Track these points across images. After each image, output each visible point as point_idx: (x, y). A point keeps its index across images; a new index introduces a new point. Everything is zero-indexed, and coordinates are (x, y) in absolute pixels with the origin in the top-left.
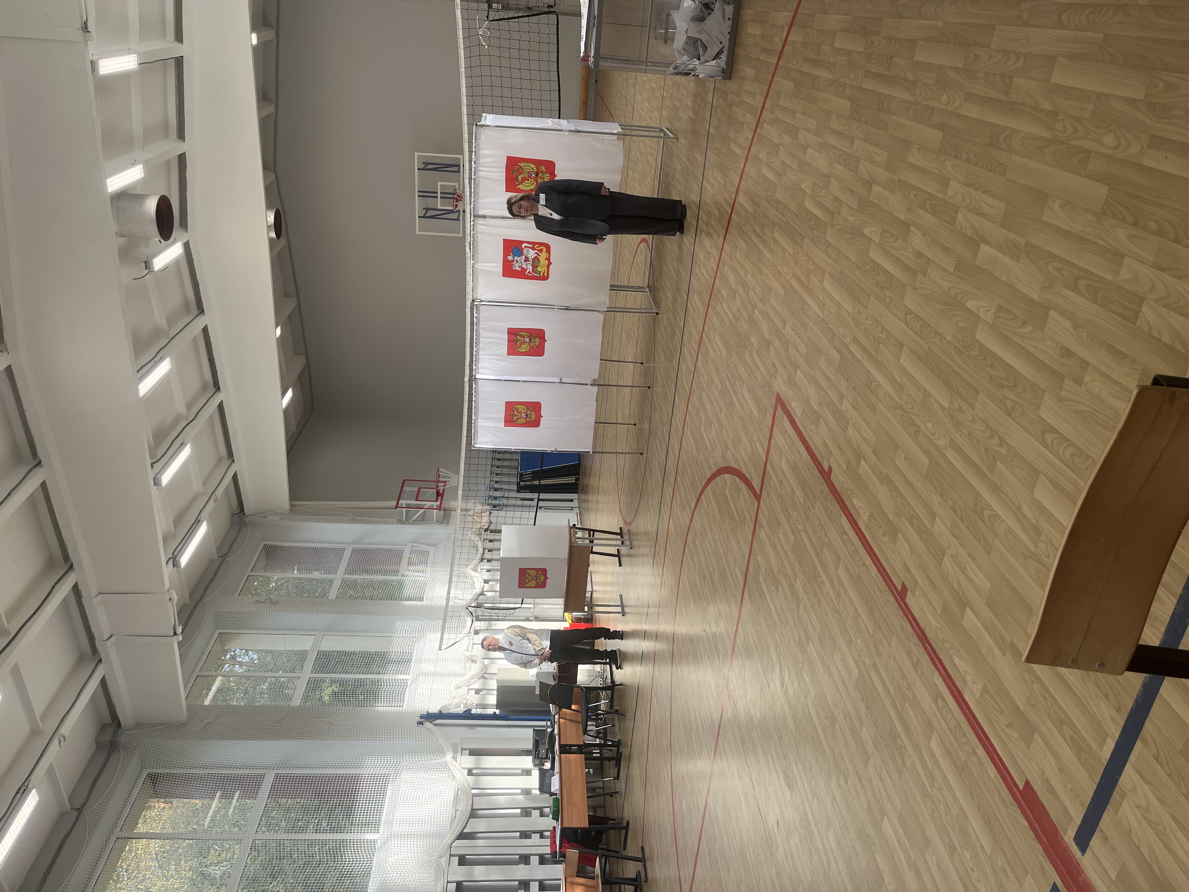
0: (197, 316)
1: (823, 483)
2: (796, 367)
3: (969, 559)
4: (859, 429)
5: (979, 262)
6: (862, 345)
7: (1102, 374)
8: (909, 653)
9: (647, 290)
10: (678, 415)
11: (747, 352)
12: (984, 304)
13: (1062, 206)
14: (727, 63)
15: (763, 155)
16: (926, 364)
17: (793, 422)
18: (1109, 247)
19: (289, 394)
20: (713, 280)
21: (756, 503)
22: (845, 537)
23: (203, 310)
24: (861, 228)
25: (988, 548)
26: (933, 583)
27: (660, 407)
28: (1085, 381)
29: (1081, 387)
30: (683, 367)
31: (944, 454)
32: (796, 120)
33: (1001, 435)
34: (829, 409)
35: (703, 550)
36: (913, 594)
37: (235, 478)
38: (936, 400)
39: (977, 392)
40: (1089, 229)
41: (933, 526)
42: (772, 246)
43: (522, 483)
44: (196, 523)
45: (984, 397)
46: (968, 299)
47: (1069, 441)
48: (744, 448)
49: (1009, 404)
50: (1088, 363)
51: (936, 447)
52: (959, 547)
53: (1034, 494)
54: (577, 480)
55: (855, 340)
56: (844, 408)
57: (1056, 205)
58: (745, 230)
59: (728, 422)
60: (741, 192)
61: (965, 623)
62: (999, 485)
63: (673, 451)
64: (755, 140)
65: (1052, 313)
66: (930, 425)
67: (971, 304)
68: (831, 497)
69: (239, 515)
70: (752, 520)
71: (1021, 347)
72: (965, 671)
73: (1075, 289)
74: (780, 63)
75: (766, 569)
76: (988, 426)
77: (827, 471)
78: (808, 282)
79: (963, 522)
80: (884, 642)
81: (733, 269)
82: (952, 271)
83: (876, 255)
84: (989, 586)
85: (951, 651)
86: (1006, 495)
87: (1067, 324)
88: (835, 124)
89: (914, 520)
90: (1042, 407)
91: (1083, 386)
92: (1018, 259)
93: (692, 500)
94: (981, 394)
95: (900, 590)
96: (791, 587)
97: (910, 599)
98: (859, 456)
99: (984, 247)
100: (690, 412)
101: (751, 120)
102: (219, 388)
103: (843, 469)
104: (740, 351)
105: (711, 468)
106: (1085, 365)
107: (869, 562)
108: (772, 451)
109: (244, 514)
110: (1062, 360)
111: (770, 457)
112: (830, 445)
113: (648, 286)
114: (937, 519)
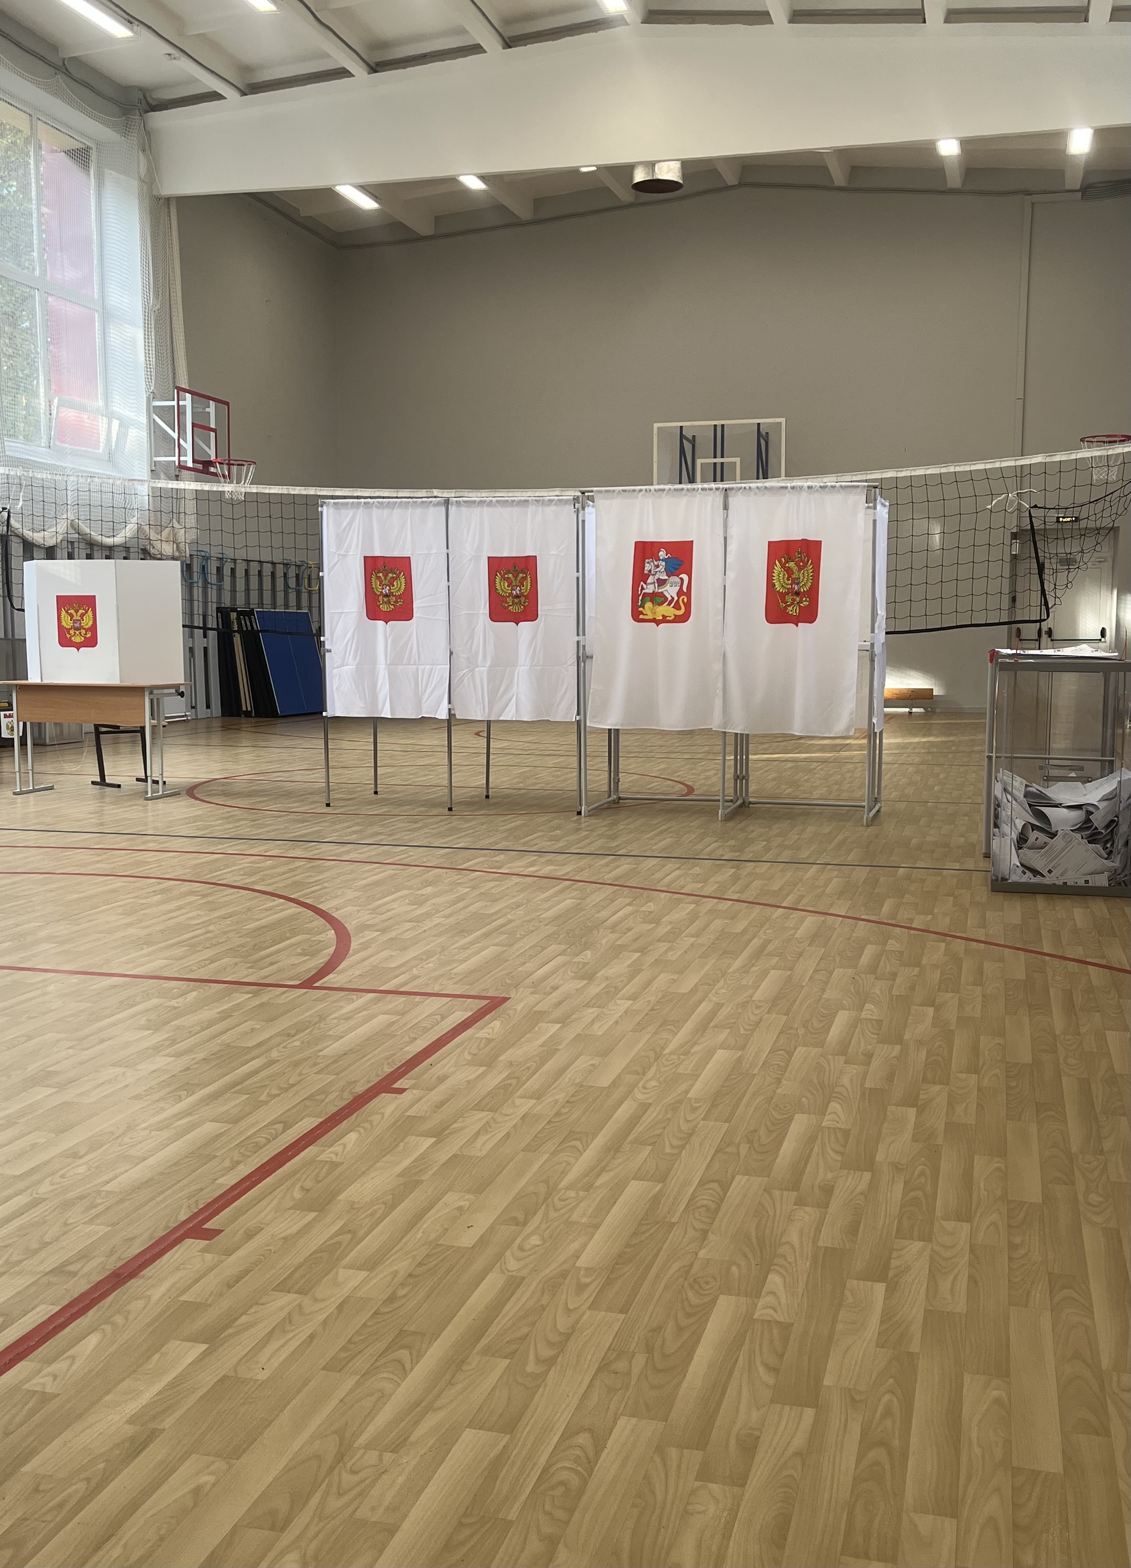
0: (500, 34)
1: (369, 1082)
2: (564, 1021)
3: (303, 1337)
4: (489, 1130)
5: (852, 1283)
6: (639, 1118)
7: (734, 1512)
8: (84, 1256)
9: (614, 797)
10: (414, 855)
11: (563, 947)
12: (783, 1301)
13: (998, 1401)
14: (1016, 884)
15: (893, 945)
16: (643, 1222)
17: (465, 1025)
18: (961, 1488)
19: (367, 203)
20: (665, 889)
21: (297, 983)
22: (279, 1127)
23: (510, 47)
24: (835, 1097)
25: (336, 1366)
26: (237, 1282)
27: (420, 828)
28: (710, 1485)
29: (696, 1480)
30: (502, 857)
31: (490, 1270)
32: (970, 988)
33: (560, 1359)
34: (508, 1077)
35: (180, 908)
36: (204, 1250)
37: (215, 96)
38: (584, 1247)
39: (624, 1310)
40: (977, 1451)
41: (350, 1267)
42: (754, 969)
43: (234, 615)
44: (127, 17)
45: (619, 1323)
46: (783, 1276)
47: (590, 1476)
48: (391, 956)
49: (620, 1366)
50: (743, 1485)
51: (499, 1256)
52: (321, 1317)
53: (468, 1430)
54: (248, 714)
55: (644, 1107)
56: (518, 1102)
57: (996, 1393)
58: (764, 928)
59: (430, 928)
60: (823, 918)
61: (173, 1345)
62: (465, 1368)
63: (348, 852)
64: (912, 932)
65: (809, 1414)
66: (535, 1240)
67: (775, 1280)
68: (347, 1098)
69: (144, 102)
70: (263, 979)
71: (731, 1372)
72: (73, 1358)
73: (867, 1443)
74: (1047, 958)
75: (175, 1008)
76: (568, 1336)
77: (394, 1086)
78: (716, 1026)
79: (372, 1316)
80: (94, 1212)
81: (693, 917)
82: (820, 1244)
83: (799, 1125)
84: (262, 1376)
85: (108, 1328)
86: (450, 1383)
87: (799, 1441)
88: (986, 1043)
89: (349, 1236)
90: (634, 1420)
91: (698, 1484)
92: (880, 1344)
93: (269, 885)
94: (622, 1316)
95: (205, 1226)
96: (156, 1049)
97: (191, 1247)
98: (440, 1133)
99: (880, 1289)
100: (428, 872)
101: (943, 924)
102: (375, 71)
103: (406, 1111)
104: (561, 937)
105: (337, 909)
106: (740, 1480)
107: (244, 1170)
108: (403, 999)
109: (147, 112)
110: (733, 1441)
111: (390, 997)
112: (442, 1087)
113: (620, 798)
114: (363, 1274)
